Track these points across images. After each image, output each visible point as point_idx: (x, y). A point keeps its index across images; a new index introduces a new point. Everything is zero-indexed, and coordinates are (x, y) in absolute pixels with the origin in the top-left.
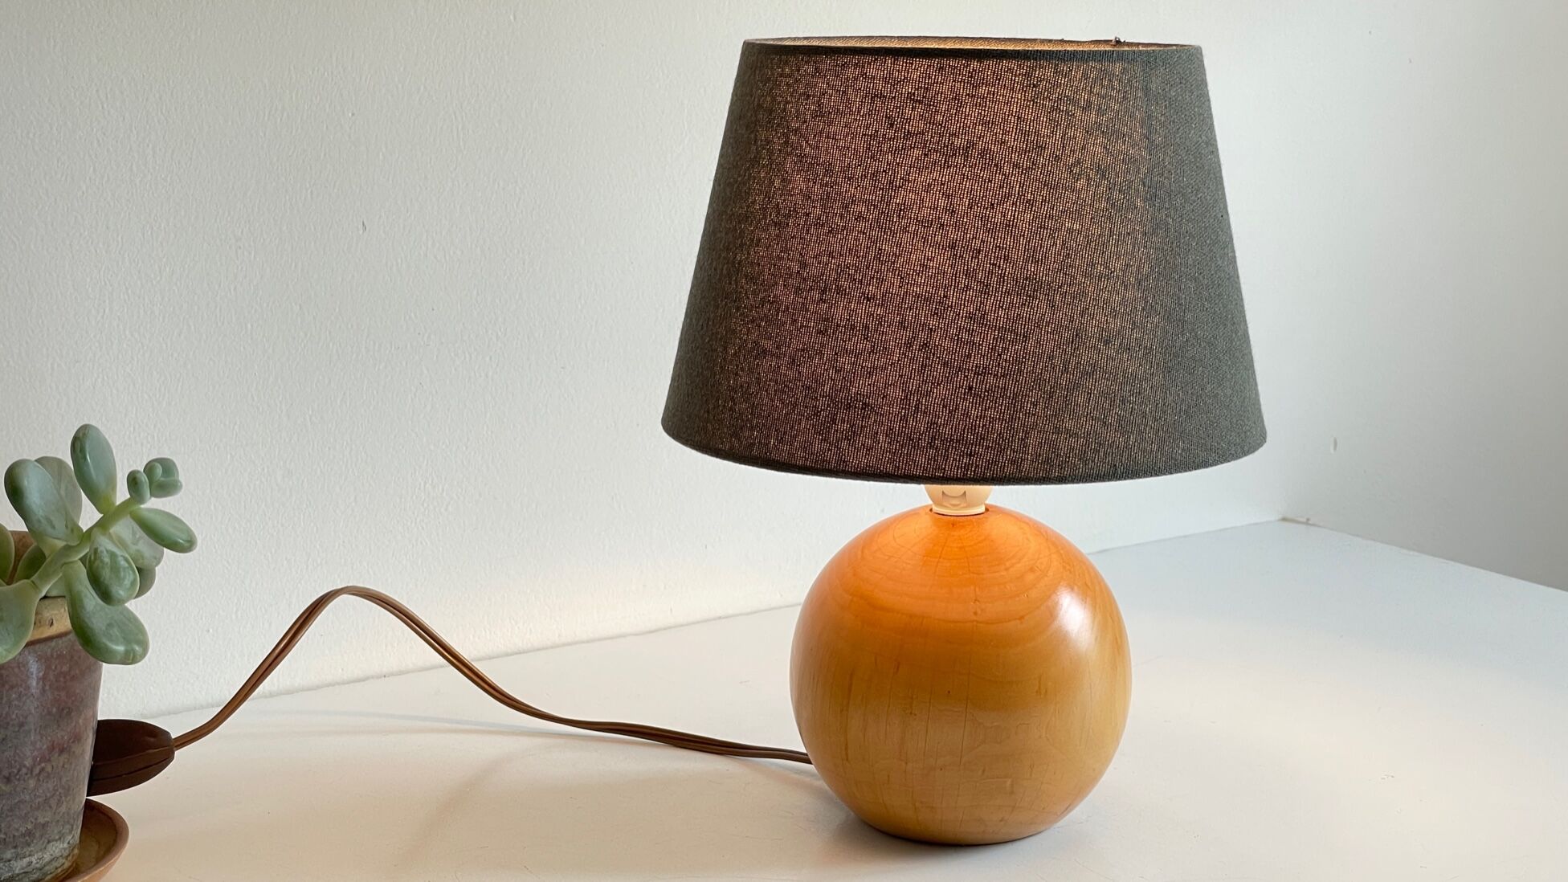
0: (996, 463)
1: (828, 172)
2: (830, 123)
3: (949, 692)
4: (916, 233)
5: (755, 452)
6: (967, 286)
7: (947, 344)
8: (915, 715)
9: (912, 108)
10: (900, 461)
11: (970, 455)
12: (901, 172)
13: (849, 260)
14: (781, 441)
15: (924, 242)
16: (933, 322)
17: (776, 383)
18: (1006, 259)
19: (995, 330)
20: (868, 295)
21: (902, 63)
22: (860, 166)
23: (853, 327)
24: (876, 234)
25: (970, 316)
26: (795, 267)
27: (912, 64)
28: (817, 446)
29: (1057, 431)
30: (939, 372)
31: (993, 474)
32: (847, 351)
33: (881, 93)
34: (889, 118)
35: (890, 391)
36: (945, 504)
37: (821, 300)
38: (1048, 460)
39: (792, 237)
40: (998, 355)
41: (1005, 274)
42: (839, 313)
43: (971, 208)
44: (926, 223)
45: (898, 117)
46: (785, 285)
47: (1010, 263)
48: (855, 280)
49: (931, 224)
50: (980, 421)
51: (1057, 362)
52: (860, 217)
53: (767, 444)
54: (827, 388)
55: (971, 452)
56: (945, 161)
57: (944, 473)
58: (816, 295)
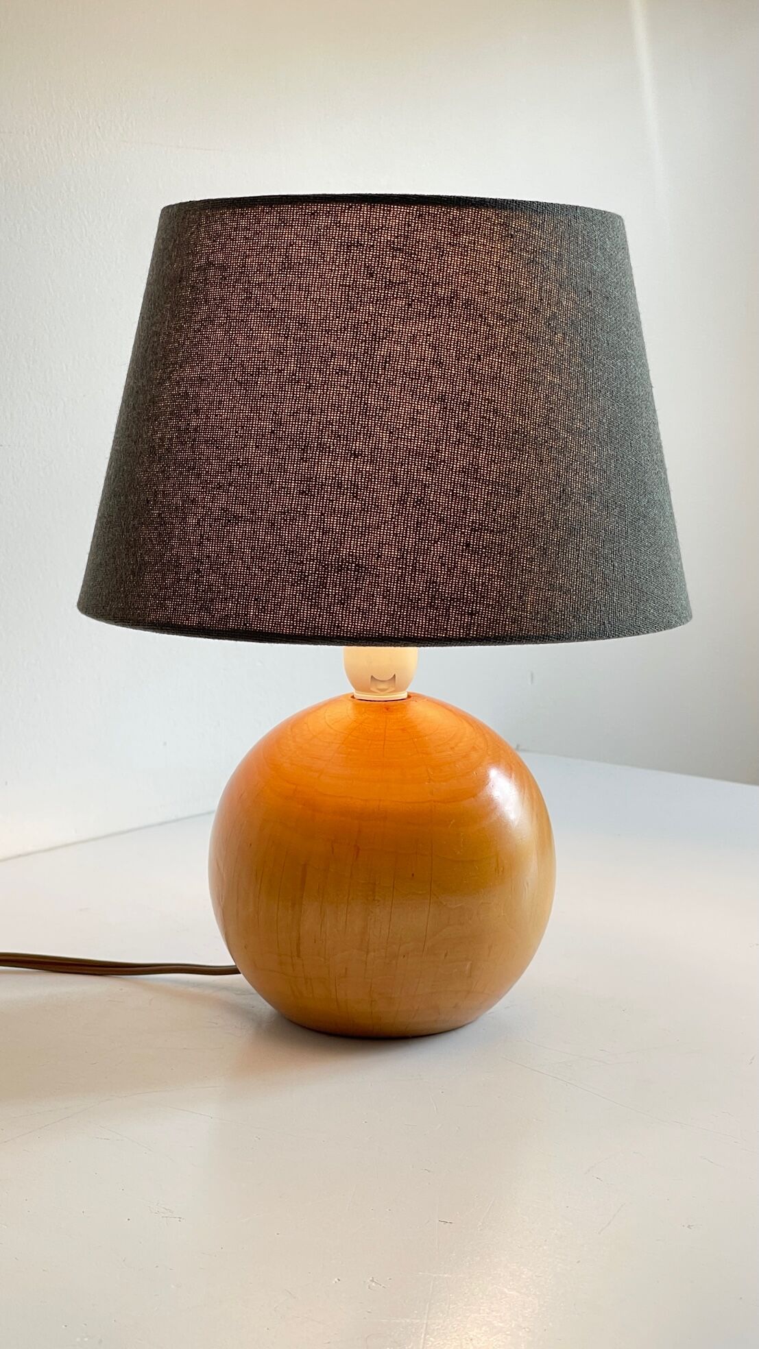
0: (497, 621)
1: (302, 324)
2: (301, 275)
3: (413, 875)
4: (403, 385)
5: (231, 625)
6: (459, 439)
7: (443, 499)
8: (379, 901)
9: (393, 257)
10: (399, 624)
11: (471, 614)
12: (384, 323)
13: (334, 416)
14: (264, 610)
15: (413, 395)
16: (426, 477)
17: (253, 550)
18: (495, 411)
19: (489, 485)
20: (355, 451)
21: (378, 211)
22: (339, 317)
23: (340, 486)
24: (361, 387)
25: (463, 471)
26: (269, 426)
27: (390, 211)
28: (306, 612)
29: (552, 587)
30: (436, 529)
31: (495, 633)
32: (335, 510)
33: (358, 241)
34: (368, 267)
35: (385, 551)
36: (372, 689)
37: (302, 458)
38: (545, 619)
39: (263, 396)
40: (493, 510)
41: (495, 427)
42: (324, 471)
43: (458, 360)
44: (414, 375)
45: (378, 266)
46: (257, 447)
47: (499, 417)
48: (339, 436)
49: (419, 376)
50: (479, 579)
51: (547, 517)
52: (342, 371)
53: (246, 615)
54: (314, 551)
55: (472, 611)
56: (430, 311)
57: (446, 634)
58: (296, 454)
